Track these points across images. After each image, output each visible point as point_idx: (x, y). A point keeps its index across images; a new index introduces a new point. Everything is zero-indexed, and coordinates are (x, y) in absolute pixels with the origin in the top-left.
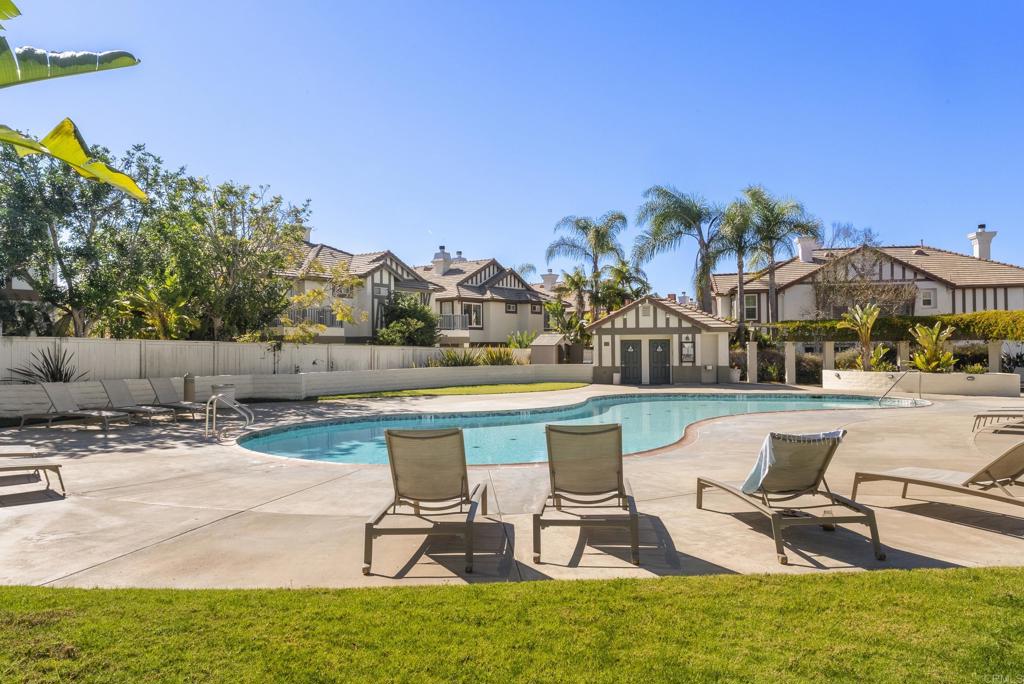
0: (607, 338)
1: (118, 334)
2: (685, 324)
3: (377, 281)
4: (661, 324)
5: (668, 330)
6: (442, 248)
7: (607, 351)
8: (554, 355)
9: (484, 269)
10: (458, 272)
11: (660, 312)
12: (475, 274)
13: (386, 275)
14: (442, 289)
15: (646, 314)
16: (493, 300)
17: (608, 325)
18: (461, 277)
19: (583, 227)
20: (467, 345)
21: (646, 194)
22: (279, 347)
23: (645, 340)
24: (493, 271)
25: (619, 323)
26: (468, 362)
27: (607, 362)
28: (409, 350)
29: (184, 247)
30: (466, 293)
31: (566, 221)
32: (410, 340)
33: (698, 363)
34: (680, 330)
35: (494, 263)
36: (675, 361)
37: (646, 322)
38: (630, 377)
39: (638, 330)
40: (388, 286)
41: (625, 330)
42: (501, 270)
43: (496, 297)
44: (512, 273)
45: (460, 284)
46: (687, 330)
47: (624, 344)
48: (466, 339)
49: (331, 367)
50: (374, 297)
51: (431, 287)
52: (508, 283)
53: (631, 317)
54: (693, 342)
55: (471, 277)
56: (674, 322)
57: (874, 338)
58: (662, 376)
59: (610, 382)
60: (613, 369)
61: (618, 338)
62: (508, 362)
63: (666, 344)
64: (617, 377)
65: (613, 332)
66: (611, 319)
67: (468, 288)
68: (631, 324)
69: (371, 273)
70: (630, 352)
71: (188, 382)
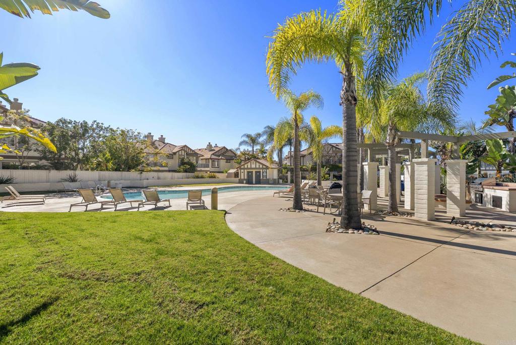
0: (242, 171)
1: (93, 169)
2: (264, 167)
3: (180, 154)
4: (257, 167)
5: (259, 168)
6: (209, 143)
7: (242, 174)
8: (233, 176)
9: (221, 149)
10: (214, 150)
11: (257, 163)
12: (218, 151)
13: (183, 152)
14: (203, 156)
15: (253, 164)
16: (221, 159)
17: (243, 167)
18: (214, 152)
19: (248, 136)
20: (209, 172)
21: (265, 128)
22: (142, 173)
23: (254, 171)
24: (224, 150)
25: (246, 166)
26: (202, 177)
27: (242, 178)
28: (185, 174)
29: (110, 147)
30: (213, 157)
31: (244, 135)
32: (186, 171)
33: (268, 178)
34: (263, 168)
35: (224, 147)
36: (262, 178)
37: (253, 166)
38: (249, 181)
39: (251, 168)
40: (184, 155)
41: (247, 168)
42: (227, 149)
43: (223, 158)
44: (230, 150)
45: (213, 154)
46: (264, 169)
47: (248, 172)
48: (209, 171)
49: (159, 178)
50: (179, 158)
51: (199, 155)
52: (228, 154)
53: (249, 164)
54: (266, 172)
55: (217, 152)
56: (261, 166)
57: (311, 171)
58: (259, 182)
59: (243, 183)
60: (244, 179)
61: (245, 170)
62: (215, 177)
63: (260, 172)
64: (245, 182)
65: (244, 169)
66: (244, 165)
67: (215, 155)
68: (249, 167)
69: (178, 151)
70: (250, 174)
71: (109, 182)
